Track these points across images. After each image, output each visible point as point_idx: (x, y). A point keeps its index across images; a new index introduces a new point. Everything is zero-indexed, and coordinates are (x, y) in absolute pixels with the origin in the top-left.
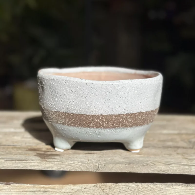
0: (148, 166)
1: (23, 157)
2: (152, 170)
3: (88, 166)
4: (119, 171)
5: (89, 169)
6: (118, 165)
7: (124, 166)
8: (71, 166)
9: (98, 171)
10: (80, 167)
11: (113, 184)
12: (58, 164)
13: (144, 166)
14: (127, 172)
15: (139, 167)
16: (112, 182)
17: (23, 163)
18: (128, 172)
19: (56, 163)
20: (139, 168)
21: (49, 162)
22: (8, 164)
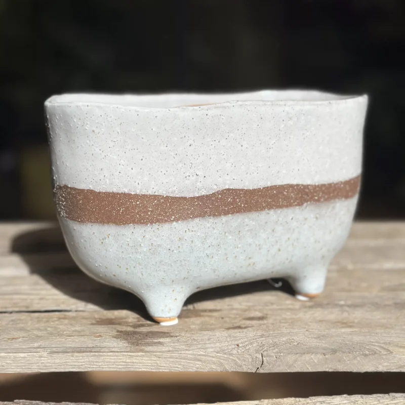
0: (376, 356)
1: (89, 342)
2: (386, 364)
3: (239, 359)
4: (310, 370)
5: (241, 366)
6: (307, 357)
7: (321, 357)
8: (201, 361)
9: (261, 371)
10: (221, 363)
11: (297, 399)
12: (171, 357)
13: (366, 355)
14: (327, 370)
15: (355, 358)
16: (296, 397)
17: (91, 359)
18: (330, 370)
19: (165, 355)
20: (355, 362)
21: (148, 354)
22: (57, 361)
